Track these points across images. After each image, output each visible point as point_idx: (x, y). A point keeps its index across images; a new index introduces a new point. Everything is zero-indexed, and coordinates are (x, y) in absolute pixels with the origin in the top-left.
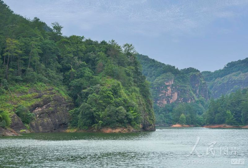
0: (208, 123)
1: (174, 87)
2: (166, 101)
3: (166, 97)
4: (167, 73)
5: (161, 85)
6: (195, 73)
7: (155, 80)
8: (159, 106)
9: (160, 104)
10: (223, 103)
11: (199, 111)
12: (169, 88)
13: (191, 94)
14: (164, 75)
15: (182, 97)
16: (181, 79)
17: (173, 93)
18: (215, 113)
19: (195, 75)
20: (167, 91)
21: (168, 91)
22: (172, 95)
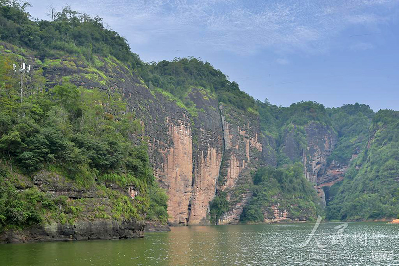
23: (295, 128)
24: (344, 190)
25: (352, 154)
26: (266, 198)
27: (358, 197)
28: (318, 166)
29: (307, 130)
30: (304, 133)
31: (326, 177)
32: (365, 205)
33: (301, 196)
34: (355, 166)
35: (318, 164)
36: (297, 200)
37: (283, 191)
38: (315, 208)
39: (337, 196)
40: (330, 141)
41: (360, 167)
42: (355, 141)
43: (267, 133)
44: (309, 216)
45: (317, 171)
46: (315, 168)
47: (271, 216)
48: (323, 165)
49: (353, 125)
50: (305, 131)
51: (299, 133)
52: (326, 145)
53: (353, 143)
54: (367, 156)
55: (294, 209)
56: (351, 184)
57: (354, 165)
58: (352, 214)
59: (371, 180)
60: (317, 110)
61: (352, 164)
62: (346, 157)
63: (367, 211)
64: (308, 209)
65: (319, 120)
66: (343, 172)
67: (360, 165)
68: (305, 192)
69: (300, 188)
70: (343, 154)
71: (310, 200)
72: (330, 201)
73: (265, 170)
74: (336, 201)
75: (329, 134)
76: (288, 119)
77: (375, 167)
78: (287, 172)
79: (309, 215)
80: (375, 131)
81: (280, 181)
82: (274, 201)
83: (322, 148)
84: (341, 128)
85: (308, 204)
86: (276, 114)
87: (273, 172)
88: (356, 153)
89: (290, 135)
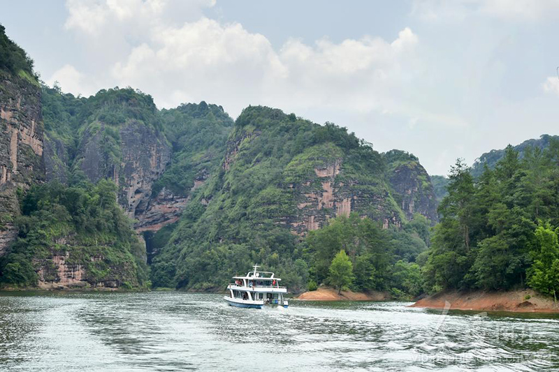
0: (437, 288)
1: (341, 184)
2: (317, 224)
3: (319, 212)
4: (321, 144)
5: (303, 176)
6: (405, 163)
7: (289, 165)
8: (296, 237)
9: (299, 231)
10: (512, 186)
11: (411, 252)
12: (326, 186)
13: (389, 204)
14: (312, 151)
15: (365, 212)
16: (361, 162)
17: (337, 200)
18: (474, 237)
19: (405, 167)
20: (322, 196)
21: (324, 194)
22: (334, 205)
23: (103, 129)
24: (179, 239)
25: (195, 179)
26: (45, 242)
27: (209, 249)
28: (138, 196)
29: (122, 133)
30: (118, 139)
31: (151, 215)
32: (223, 263)
33: (110, 241)
34: (201, 200)
35: (137, 192)
36: (103, 249)
37: (78, 230)
38: (135, 264)
39: (167, 247)
40: (160, 157)
41: (210, 202)
42: (201, 158)
43: (54, 134)
44: (123, 280)
45: (135, 205)
46: (133, 200)
47: (52, 277)
48: (147, 195)
49: (198, 132)
50: (120, 136)
51: (110, 137)
52: (153, 162)
53: (198, 162)
54: (222, 182)
55: (97, 265)
56: (195, 227)
57: (198, 198)
58: (198, 279)
59: (232, 221)
60: (142, 103)
61: (195, 196)
62: (184, 184)
63: (226, 275)
64: (122, 265)
65: (143, 119)
66: (177, 210)
67: (209, 198)
68: (118, 234)
69: (109, 226)
70: (180, 179)
71: (126, 250)
72: (154, 255)
73: (45, 189)
74: (165, 255)
75: (158, 145)
76: (91, 114)
77: (240, 199)
78: (87, 195)
79: (124, 278)
80: (239, 139)
81: (73, 211)
82: (59, 248)
83: (146, 167)
84: (178, 137)
85: (122, 257)
86: (71, 107)
87: (60, 192)
88: (201, 179)
89: (92, 140)
